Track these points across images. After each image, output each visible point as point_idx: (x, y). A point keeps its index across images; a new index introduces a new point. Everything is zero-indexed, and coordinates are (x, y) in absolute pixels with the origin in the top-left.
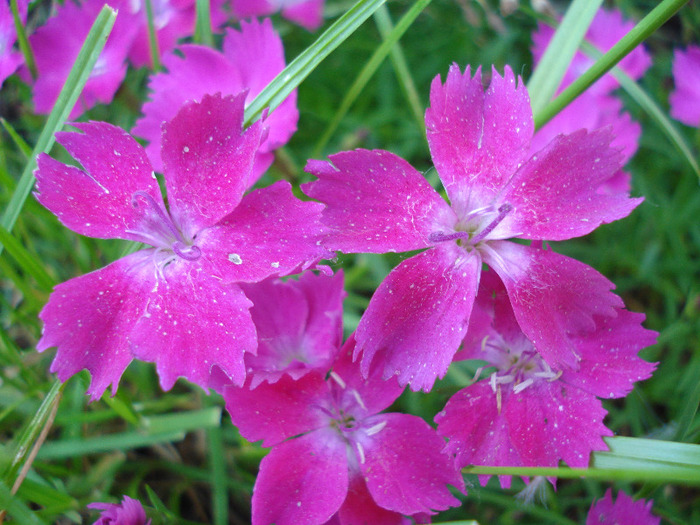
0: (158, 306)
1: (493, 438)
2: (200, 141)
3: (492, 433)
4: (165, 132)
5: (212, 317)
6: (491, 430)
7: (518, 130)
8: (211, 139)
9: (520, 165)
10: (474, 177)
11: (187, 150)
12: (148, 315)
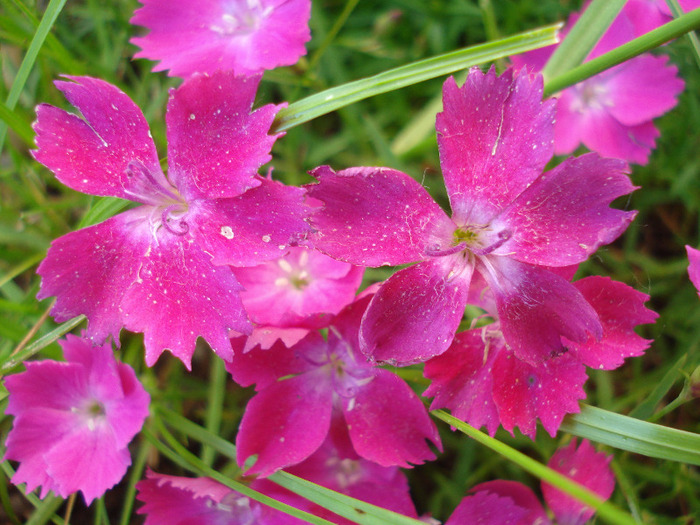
0: (150, 272)
1: (472, 387)
2: (208, 112)
3: (473, 382)
4: (173, 97)
5: (200, 290)
6: (473, 378)
7: (535, 147)
8: (219, 112)
9: (529, 185)
10: (480, 189)
11: (193, 117)
12: (140, 281)
